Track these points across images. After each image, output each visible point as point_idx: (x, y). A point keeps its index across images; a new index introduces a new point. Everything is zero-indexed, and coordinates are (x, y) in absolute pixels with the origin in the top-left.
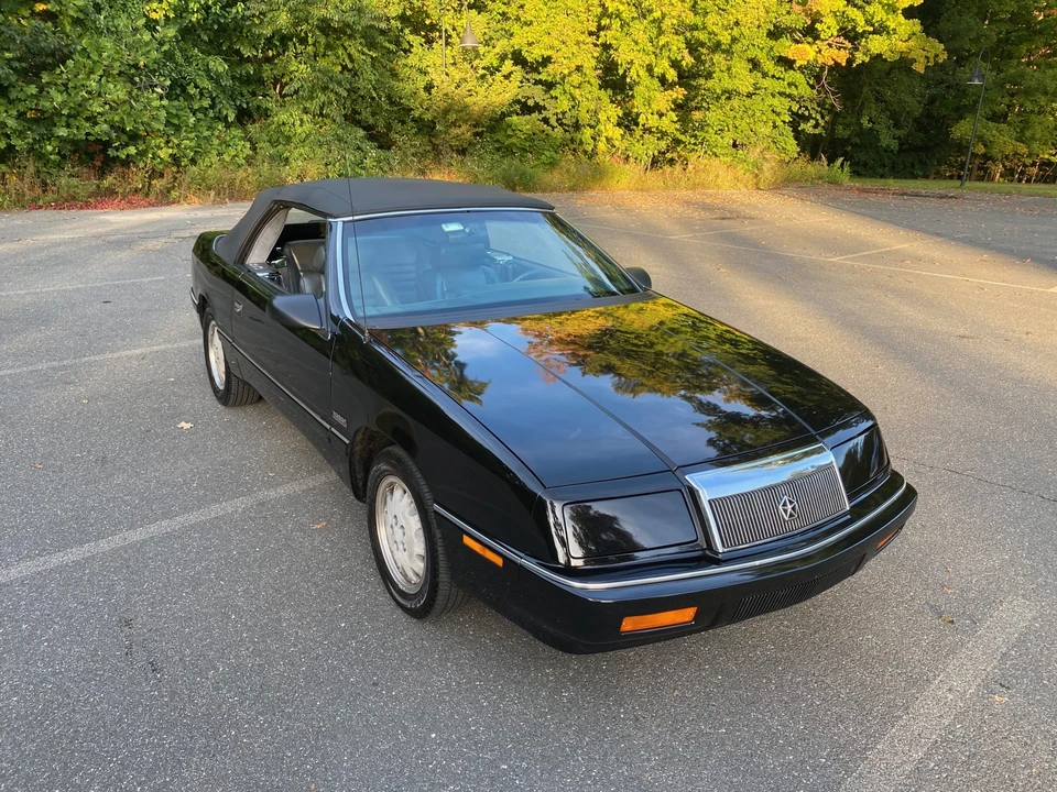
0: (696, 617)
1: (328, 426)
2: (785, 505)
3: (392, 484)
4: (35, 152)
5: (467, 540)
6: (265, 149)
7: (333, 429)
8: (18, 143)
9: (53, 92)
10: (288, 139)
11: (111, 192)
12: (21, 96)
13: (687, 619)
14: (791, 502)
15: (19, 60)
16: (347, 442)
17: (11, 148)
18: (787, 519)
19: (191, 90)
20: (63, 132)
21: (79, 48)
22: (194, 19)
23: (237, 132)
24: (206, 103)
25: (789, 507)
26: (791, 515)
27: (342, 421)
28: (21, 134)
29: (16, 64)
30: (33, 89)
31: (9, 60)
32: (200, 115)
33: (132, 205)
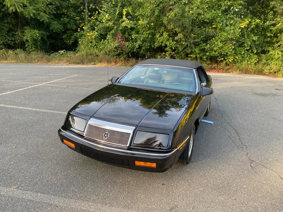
4: (201, 58)
6: (264, 61)
8: (198, 56)
9: (208, 45)
10: (272, 59)
11: (214, 68)
12: (202, 46)
15: (204, 38)
17: (196, 57)
19: (246, 45)
20: (208, 54)
21: (217, 35)
22: (252, 27)
23: (256, 56)
24: (248, 48)
28: (199, 54)
29: (203, 39)
30: (204, 44)
31: (202, 38)
32: (246, 51)
33: (218, 72)
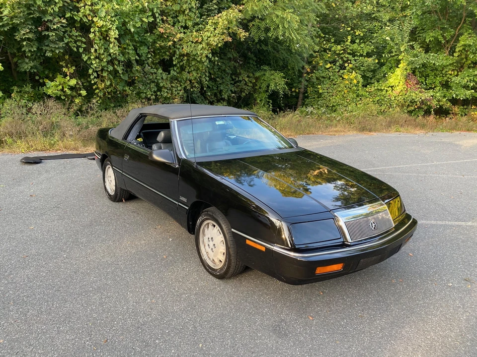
0: (344, 267)
1: (177, 203)
2: (372, 224)
3: (208, 224)
5: (248, 242)
7: (179, 204)
13: (340, 269)
14: (374, 223)
16: (187, 208)
18: (373, 229)
25: (374, 225)
26: (374, 228)
27: (184, 200)
